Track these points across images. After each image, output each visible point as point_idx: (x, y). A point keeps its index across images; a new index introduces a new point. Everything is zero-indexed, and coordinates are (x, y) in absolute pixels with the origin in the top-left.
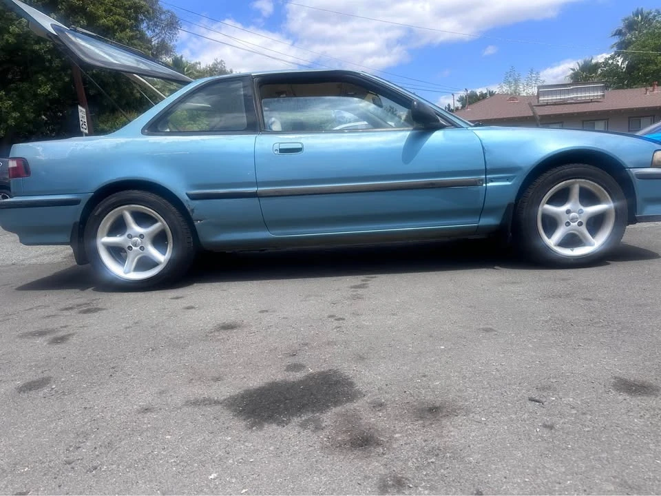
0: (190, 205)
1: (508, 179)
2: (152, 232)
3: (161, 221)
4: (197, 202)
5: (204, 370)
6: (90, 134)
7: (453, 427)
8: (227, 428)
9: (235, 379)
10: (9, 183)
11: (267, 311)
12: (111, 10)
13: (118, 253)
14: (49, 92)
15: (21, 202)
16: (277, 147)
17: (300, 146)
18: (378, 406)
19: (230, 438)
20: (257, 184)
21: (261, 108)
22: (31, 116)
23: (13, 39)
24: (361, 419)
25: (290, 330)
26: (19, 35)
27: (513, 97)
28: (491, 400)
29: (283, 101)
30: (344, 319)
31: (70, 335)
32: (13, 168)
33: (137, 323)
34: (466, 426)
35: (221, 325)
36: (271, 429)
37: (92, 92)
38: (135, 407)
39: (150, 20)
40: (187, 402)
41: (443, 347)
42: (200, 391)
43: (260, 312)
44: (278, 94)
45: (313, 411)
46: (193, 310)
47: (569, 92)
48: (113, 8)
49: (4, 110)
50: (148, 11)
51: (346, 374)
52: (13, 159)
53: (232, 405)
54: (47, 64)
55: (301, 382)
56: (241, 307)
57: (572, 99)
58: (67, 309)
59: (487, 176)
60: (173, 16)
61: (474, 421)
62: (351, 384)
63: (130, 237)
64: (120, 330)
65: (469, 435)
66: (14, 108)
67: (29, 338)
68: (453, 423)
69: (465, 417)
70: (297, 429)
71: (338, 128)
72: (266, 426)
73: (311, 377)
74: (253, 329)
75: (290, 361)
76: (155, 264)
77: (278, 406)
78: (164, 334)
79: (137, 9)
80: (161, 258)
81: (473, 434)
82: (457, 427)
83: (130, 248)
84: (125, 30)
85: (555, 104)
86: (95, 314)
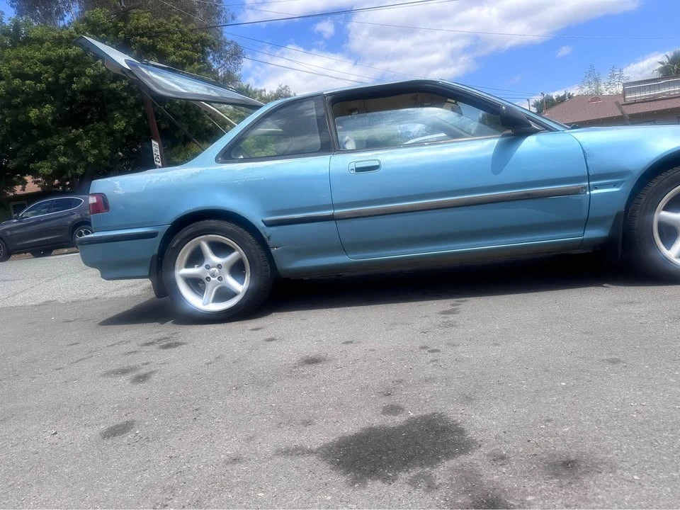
0: (266, 232)
1: (615, 185)
2: (229, 262)
3: (239, 251)
4: (273, 229)
5: (292, 412)
6: (163, 166)
7: (599, 487)
8: (326, 485)
9: (327, 422)
10: (90, 219)
11: (351, 342)
12: (180, 46)
13: (196, 284)
14: (125, 128)
15: (101, 237)
16: (353, 166)
17: (376, 163)
18: (499, 459)
19: (329, 498)
20: (333, 206)
21: (335, 127)
22: (107, 152)
23: (89, 81)
24: (481, 475)
25: (379, 364)
26: (95, 76)
27: (596, 98)
28: (640, 452)
29: (356, 119)
30: (438, 351)
31: (151, 373)
32: (94, 204)
33: (218, 358)
34: (616, 486)
35: (305, 359)
36: (375, 487)
37: (163, 126)
38: (222, 456)
39: (215, 51)
40: (278, 451)
41: (564, 384)
42: (291, 437)
43: (344, 343)
44: (351, 111)
45: (422, 466)
46: (274, 342)
47: (659, 87)
48: (182, 43)
49: (83, 149)
50: (214, 44)
51: (454, 419)
52: (93, 195)
53: (328, 455)
54: (122, 102)
55: (401, 428)
56: (323, 338)
57: (663, 94)
58: (147, 344)
59: (591, 183)
60: (236, 45)
61: (625, 480)
62: (461, 431)
63: (208, 267)
64: (202, 367)
65: (623, 499)
66: (93, 146)
67: (112, 377)
68: (597, 482)
69: (611, 475)
70: (407, 487)
71: (409, 142)
72: (370, 482)
73: (412, 423)
74: (339, 363)
75: (385, 402)
76: (234, 294)
77: (381, 458)
78: (247, 369)
79: (204, 42)
80: (240, 287)
81: (627, 498)
82: (604, 489)
83: (208, 279)
84: (193, 63)
85: (645, 101)
86: (176, 349)
